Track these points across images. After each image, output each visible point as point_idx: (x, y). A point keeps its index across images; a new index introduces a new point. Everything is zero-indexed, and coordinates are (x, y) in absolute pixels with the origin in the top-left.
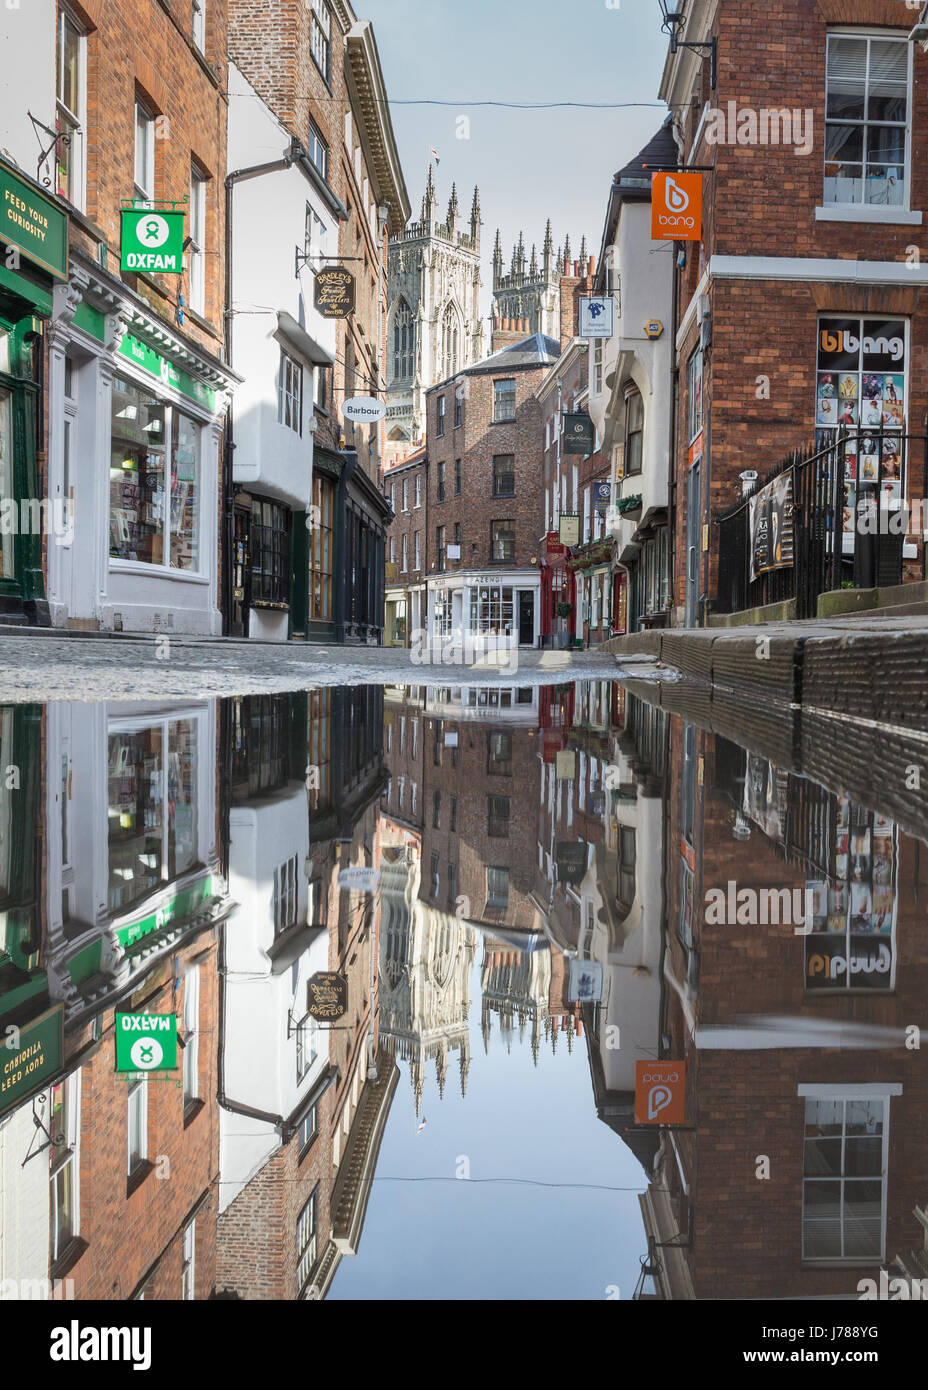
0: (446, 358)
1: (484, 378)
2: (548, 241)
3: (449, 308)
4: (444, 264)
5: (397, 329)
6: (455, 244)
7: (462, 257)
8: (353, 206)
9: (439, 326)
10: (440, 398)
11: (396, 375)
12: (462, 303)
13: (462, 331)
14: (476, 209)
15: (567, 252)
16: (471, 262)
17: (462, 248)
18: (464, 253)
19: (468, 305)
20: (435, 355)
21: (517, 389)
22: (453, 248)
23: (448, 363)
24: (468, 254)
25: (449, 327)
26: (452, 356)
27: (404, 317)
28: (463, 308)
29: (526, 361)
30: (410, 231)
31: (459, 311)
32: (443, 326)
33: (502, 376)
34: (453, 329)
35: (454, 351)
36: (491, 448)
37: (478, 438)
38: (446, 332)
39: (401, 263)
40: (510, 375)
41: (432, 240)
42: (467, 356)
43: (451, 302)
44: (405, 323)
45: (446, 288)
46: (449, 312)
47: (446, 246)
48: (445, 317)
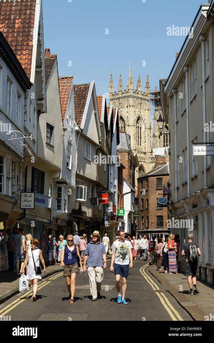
1: (154, 177)
6: (140, 96)
7: (143, 101)
10: (142, 181)
13: (143, 128)
16: (146, 102)
17: (143, 97)
18: (143, 99)
19: (145, 117)
20: (133, 138)
21: (163, 181)
22: (139, 98)
23: (138, 140)
24: (145, 100)
25: (138, 126)
26: (140, 137)
27: (122, 123)
28: (143, 119)
29: (165, 173)
30: (123, 93)
31: (142, 120)
32: (136, 127)
33: (159, 177)
34: (140, 127)
35: (140, 135)
36: (156, 196)
37: (153, 194)
38: (137, 128)
39: (120, 104)
40: (161, 177)
41: (132, 96)
42: (145, 136)
43: (139, 117)
44: (122, 126)
45: (137, 113)
46: (138, 121)
47: (137, 98)
48: (137, 123)
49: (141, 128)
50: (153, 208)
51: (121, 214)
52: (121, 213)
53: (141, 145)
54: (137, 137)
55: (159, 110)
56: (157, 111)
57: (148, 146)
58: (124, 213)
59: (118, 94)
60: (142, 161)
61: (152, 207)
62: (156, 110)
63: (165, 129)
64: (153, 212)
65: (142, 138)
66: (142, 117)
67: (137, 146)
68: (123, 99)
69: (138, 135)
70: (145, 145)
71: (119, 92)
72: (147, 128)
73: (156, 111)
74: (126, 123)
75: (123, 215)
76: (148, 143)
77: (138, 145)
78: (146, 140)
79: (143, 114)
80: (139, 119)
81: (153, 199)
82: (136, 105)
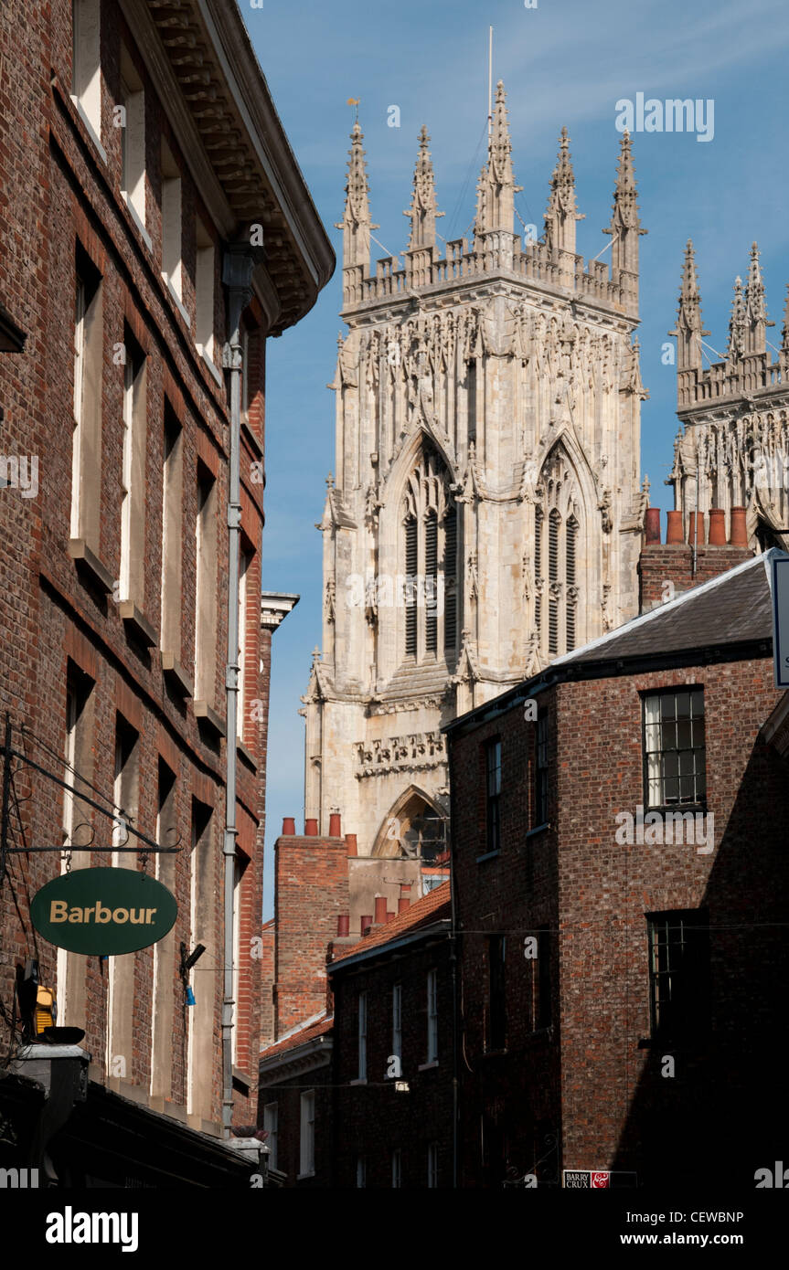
0: (547, 596)
1: (612, 686)
3: (556, 452)
5: (411, 523)
6: (568, 287)
8: (107, 267)
9: (527, 510)
10: (489, 744)
11: (412, 648)
12: (588, 445)
13: (590, 522)
16: (613, 336)
17: (589, 299)
18: (593, 313)
19: (608, 449)
20: (515, 589)
21: (711, 716)
22: (563, 303)
23: (553, 610)
24: (606, 316)
25: (555, 511)
26: (565, 590)
27: (432, 489)
28: (592, 460)
29: (734, 634)
30: (444, 263)
31: (582, 468)
32: (539, 511)
33: (665, 678)
34: (565, 516)
35: (571, 577)
36: (637, 892)
37: (599, 864)
38: (546, 524)
39: (422, 347)
40: (689, 676)
41: (504, 284)
42: (605, 587)
43: (559, 443)
44: (435, 507)
45: (546, 408)
46: (554, 471)
47: (542, 297)
48: (544, 487)
49: (572, 523)
50: (605, 1023)
54: (546, 585)
55: (709, 415)
56: (700, 419)
59: (403, 273)
61: (593, 1010)
62: (687, 418)
64: (600, 1075)
65: (582, 599)
66: (586, 445)
68: (439, 307)
69: (553, 575)
71: (411, 255)
72: (617, 526)
73: (687, 422)
74: (459, 481)
78: (609, 615)
79: (590, 422)
80: (563, 456)
81: (608, 929)
82: (541, 352)
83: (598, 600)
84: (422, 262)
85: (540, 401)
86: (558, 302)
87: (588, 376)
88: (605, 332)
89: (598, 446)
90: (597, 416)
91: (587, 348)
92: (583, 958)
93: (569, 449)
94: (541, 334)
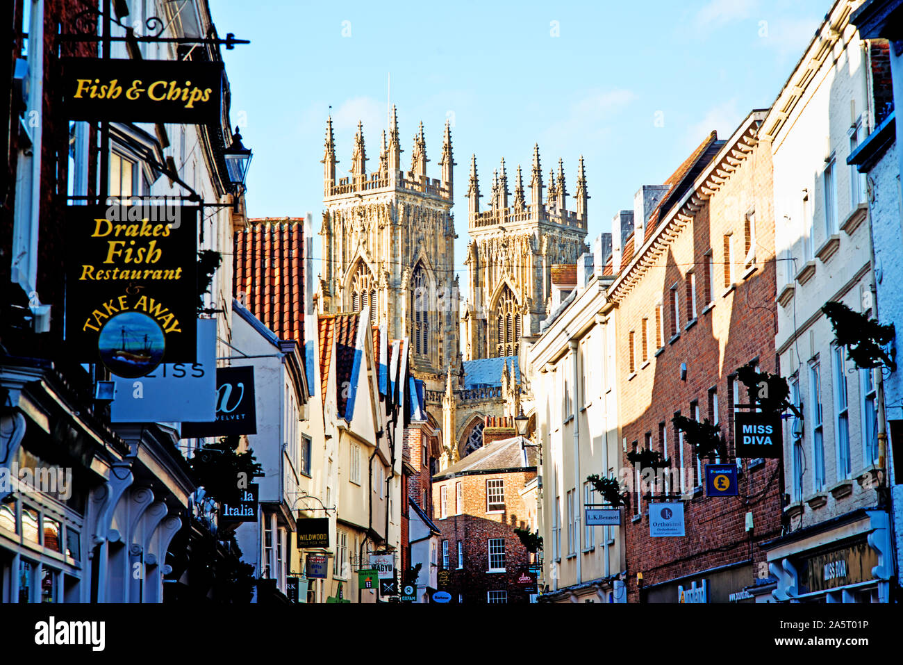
0: (415, 328)
1: (479, 477)
2: (538, 171)
3: (418, 269)
4: (411, 218)
6: (424, 192)
7: (432, 207)
9: (408, 293)
14: (449, 148)
15: (562, 180)
18: (434, 202)
19: (441, 261)
21: (505, 487)
22: (421, 199)
23: (418, 334)
24: (439, 203)
25: (418, 290)
26: (423, 325)
27: (364, 281)
28: (434, 267)
29: (512, 465)
30: (370, 182)
31: (429, 271)
32: (411, 292)
33: (493, 476)
34: (423, 293)
35: (425, 320)
36: (486, 533)
37: (475, 525)
39: (360, 218)
42: (440, 323)
43: (421, 261)
44: (365, 289)
45: (414, 246)
46: (418, 273)
47: (413, 197)
48: (414, 282)
49: (425, 295)
50: (477, 567)
51: (410, 596)
52: (409, 593)
53: (425, 352)
54: (415, 323)
55: (483, 234)
56: (479, 236)
57: (449, 356)
58: (414, 594)
60: (432, 402)
61: (474, 563)
62: (472, 235)
63: (504, 297)
64: (476, 580)
65: (430, 329)
66: (431, 261)
67: (415, 354)
69: (418, 319)
70: (441, 350)
75: (414, 598)
76: (450, 343)
77: (418, 351)
78: (442, 335)
79: (433, 250)
80: (422, 267)
81: (478, 543)
82: (412, 222)
83: (437, 329)
84: (359, 183)
85: (412, 243)
86: (420, 199)
87: (432, 230)
88: (439, 210)
89: (436, 261)
90: (436, 247)
91: (431, 218)
92: (471, 550)
93: (424, 263)
94: (412, 214)
